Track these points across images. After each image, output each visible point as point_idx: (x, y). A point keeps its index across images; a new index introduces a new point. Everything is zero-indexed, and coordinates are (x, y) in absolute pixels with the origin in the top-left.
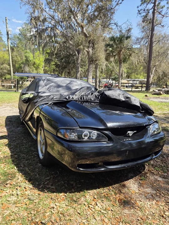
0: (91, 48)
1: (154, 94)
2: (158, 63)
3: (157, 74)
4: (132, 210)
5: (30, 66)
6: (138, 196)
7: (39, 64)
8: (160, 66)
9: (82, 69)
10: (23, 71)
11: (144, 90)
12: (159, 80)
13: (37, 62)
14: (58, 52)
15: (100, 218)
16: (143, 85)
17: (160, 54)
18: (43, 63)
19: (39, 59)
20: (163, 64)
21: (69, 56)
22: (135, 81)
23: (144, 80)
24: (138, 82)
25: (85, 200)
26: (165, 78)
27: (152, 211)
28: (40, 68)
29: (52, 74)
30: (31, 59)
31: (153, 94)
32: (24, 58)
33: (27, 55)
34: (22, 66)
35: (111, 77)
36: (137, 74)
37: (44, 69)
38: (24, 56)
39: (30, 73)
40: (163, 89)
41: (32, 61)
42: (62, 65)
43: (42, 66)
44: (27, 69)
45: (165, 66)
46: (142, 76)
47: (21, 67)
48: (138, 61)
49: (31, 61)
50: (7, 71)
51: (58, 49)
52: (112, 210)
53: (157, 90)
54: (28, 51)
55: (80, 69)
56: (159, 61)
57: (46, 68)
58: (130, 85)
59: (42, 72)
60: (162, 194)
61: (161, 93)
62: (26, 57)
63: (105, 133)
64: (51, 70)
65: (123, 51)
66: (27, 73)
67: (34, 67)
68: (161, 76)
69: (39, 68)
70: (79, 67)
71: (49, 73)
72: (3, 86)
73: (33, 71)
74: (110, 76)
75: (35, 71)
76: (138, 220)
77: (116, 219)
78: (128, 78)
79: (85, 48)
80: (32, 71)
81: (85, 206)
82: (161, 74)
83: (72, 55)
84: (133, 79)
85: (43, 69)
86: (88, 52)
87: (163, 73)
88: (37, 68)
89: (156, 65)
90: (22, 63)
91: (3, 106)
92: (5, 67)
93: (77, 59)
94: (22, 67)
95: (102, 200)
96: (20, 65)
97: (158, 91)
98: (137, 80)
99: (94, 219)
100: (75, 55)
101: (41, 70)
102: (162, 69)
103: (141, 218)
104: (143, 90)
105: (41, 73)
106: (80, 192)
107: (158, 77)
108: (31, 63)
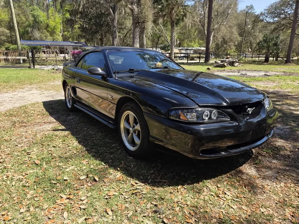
0: (136, 4)
1: (217, 66)
2: (217, 26)
3: (216, 40)
4: (265, 195)
5: (41, 30)
6: (262, 181)
7: (54, 27)
8: (220, 30)
9: (120, 34)
10: (30, 37)
11: (203, 62)
12: (218, 49)
13: (52, 23)
14: (84, 9)
15: (236, 207)
16: (201, 55)
17: (219, 14)
18: (60, 26)
19: (55, 20)
20: (223, 28)
21: (100, 16)
22: (188, 51)
23: (200, 48)
24: (192, 52)
25: (209, 190)
26: (225, 45)
27: (285, 194)
28: (57, 32)
29: (75, 41)
30: (41, 19)
31: (215, 67)
32: (31, 19)
33: (35, 14)
34: (30, 30)
35: (158, 46)
36: (191, 41)
37: (63, 35)
38: (30, 15)
39: (41, 40)
40: (227, 60)
41: (43, 23)
42: (91, 29)
43: (59, 30)
44: (37, 34)
45: (225, 30)
46: (197, 44)
47: (27, 31)
48: (192, 23)
49: (41, 22)
50: (6, 38)
51: (83, 6)
52: (244, 197)
53: (219, 62)
54: (35, 7)
55: (118, 34)
56: (218, 23)
57: (66, 33)
58: (182, 55)
59: (60, 38)
60: (286, 176)
61: (225, 64)
62: (33, 16)
63: (227, 111)
64: (73, 36)
65: (175, 9)
66: (37, 40)
67: (48, 31)
68: (220, 43)
69: (55, 32)
70: (115, 31)
71: (70, 40)
72: (7, 60)
73: (46, 37)
74: (157, 44)
75: (49, 37)
76: (276, 203)
77: (254, 205)
78: (180, 47)
79: (129, 4)
80: (44, 38)
81: (213, 197)
82: (220, 40)
83: (104, 14)
84: (185, 48)
85: (61, 34)
86: (132, 10)
87: (222, 39)
88: (52, 33)
89: (215, 28)
90: (29, 26)
91: (26, 89)
92: (2, 32)
93: (113, 20)
94: (29, 32)
95: (228, 189)
96: (26, 28)
97: (221, 62)
98: (190, 48)
99: (231, 208)
100: (109, 14)
101: (59, 36)
102: (221, 34)
103: (279, 201)
104: (201, 62)
105: (58, 41)
106: (198, 183)
107: (216, 45)
108: (43, 25)
